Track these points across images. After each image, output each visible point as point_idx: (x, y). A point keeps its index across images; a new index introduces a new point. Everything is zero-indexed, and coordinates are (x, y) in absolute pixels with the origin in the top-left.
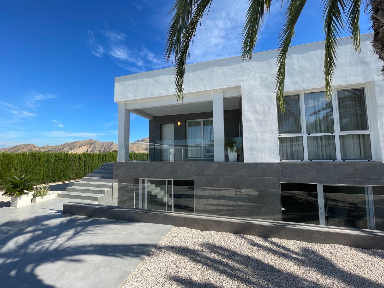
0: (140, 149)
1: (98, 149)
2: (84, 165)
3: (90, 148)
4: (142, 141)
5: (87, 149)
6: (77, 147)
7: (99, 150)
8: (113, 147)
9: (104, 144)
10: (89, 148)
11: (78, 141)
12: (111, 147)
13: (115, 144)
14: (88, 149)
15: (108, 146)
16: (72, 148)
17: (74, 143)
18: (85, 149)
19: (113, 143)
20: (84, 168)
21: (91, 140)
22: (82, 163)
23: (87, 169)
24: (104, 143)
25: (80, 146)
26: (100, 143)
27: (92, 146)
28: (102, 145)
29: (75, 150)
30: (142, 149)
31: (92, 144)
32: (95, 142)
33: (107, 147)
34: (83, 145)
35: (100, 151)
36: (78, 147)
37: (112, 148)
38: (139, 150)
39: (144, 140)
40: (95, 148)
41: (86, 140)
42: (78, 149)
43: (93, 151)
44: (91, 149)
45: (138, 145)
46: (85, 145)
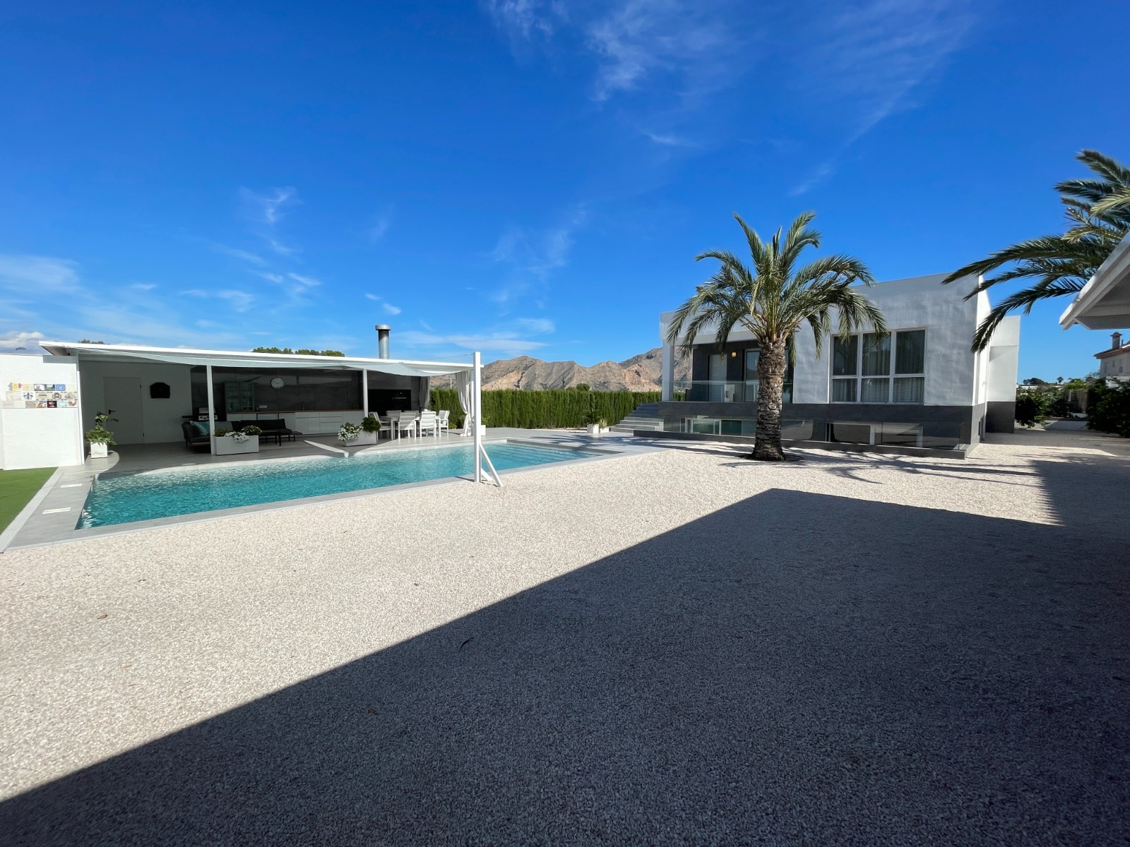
0: (643, 381)
1: (540, 380)
3: (523, 379)
4: (649, 357)
5: (516, 381)
7: (542, 384)
8: (573, 377)
9: (553, 368)
10: (522, 377)
11: (497, 362)
12: (569, 377)
13: (579, 366)
14: (519, 380)
15: (563, 372)
16: (487, 378)
18: (513, 380)
19: (573, 366)
21: (525, 358)
24: (553, 364)
25: (503, 373)
26: (544, 366)
27: (526, 372)
28: (549, 371)
30: (648, 381)
31: (526, 368)
32: (533, 363)
33: (560, 374)
34: (507, 371)
35: (546, 385)
37: (572, 379)
38: (639, 383)
39: (654, 355)
40: (534, 378)
41: (514, 358)
42: (500, 381)
43: (528, 385)
44: (526, 382)
45: (636, 368)
46: (512, 371)
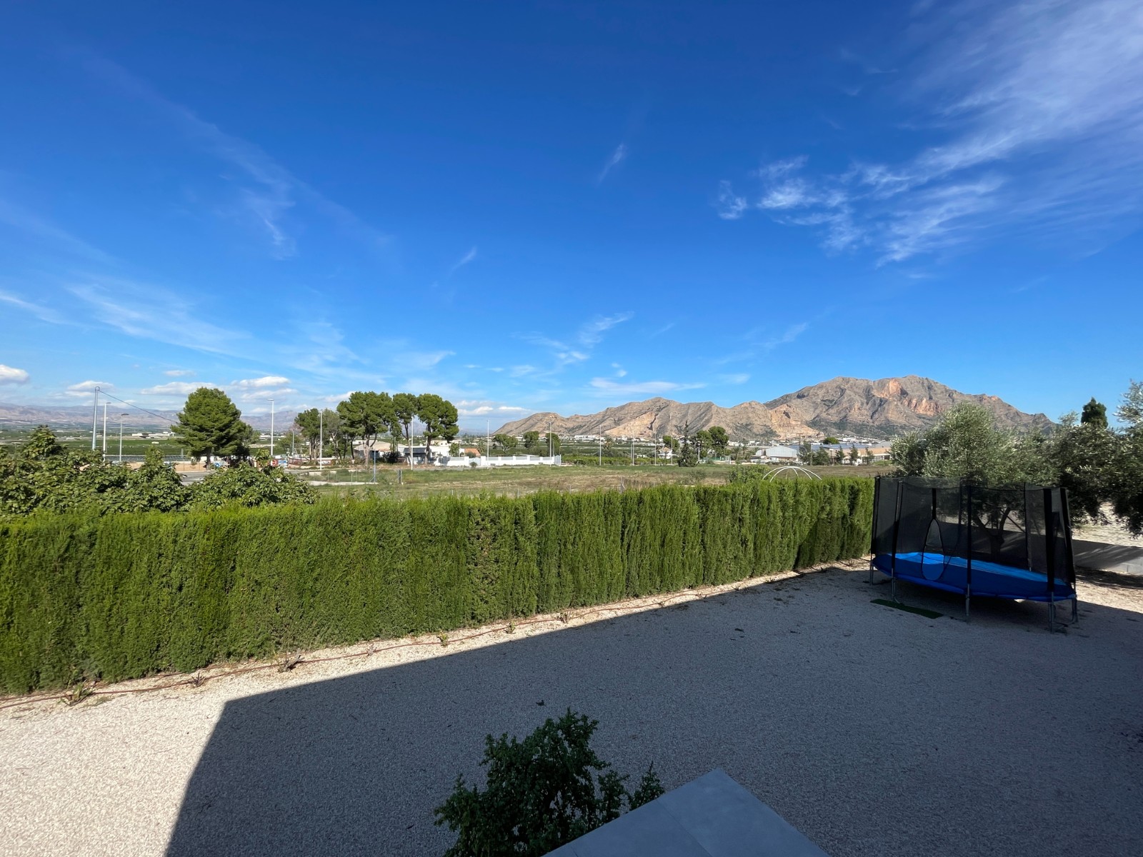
1: (674, 422)
2: (538, 554)
3: (657, 420)
4: (799, 397)
5: (649, 423)
6: (629, 418)
8: (711, 419)
9: (689, 409)
11: (630, 404)
12: (706, 418)
13: (718, 407)
14: (652, 423)
15: (699, 413)
16: (619, 420)
17: (622, 408)
18: (645, 422)
19: (710, 407)
20: (536, 569)
21: (659, 400)
22: (530, 548)
23: (554, 571)
24: (689, 405)
25: (635, 415)
26: (679, 408)
27: (660, 413)
28: (683, 412)
29: (626, 424)
30: (799, 423)
31: (660, 410)
32: (667, 405)
33: (696, 416)
34: (640, 413)
36: (634, 418)
37: (708, 421)
38: (789, 425)
40: (668, 419)
41: (647, 400)
42: (632, 423)
44: (660, 423)
45: (785, 409)
46: (646, 413)
